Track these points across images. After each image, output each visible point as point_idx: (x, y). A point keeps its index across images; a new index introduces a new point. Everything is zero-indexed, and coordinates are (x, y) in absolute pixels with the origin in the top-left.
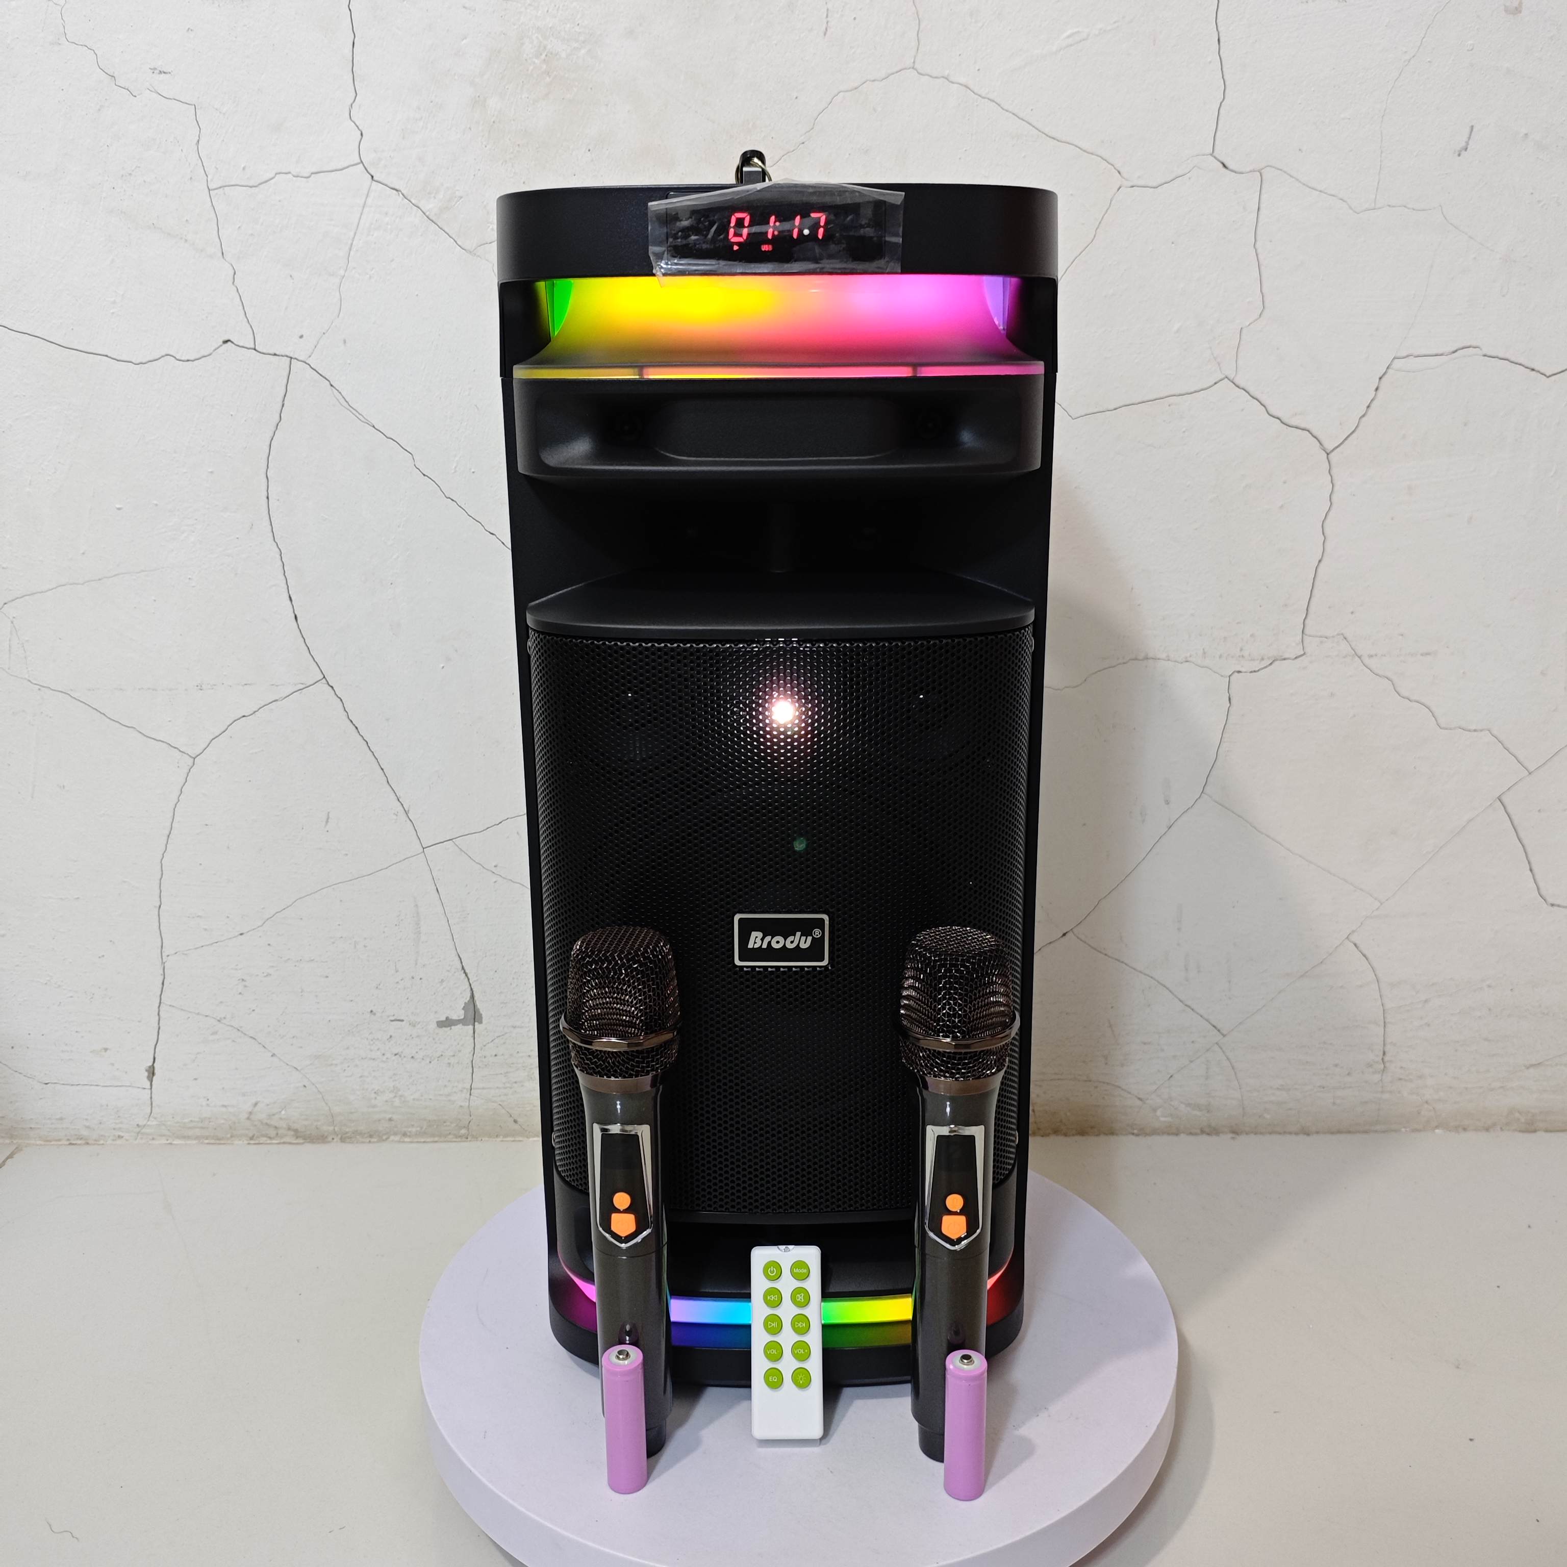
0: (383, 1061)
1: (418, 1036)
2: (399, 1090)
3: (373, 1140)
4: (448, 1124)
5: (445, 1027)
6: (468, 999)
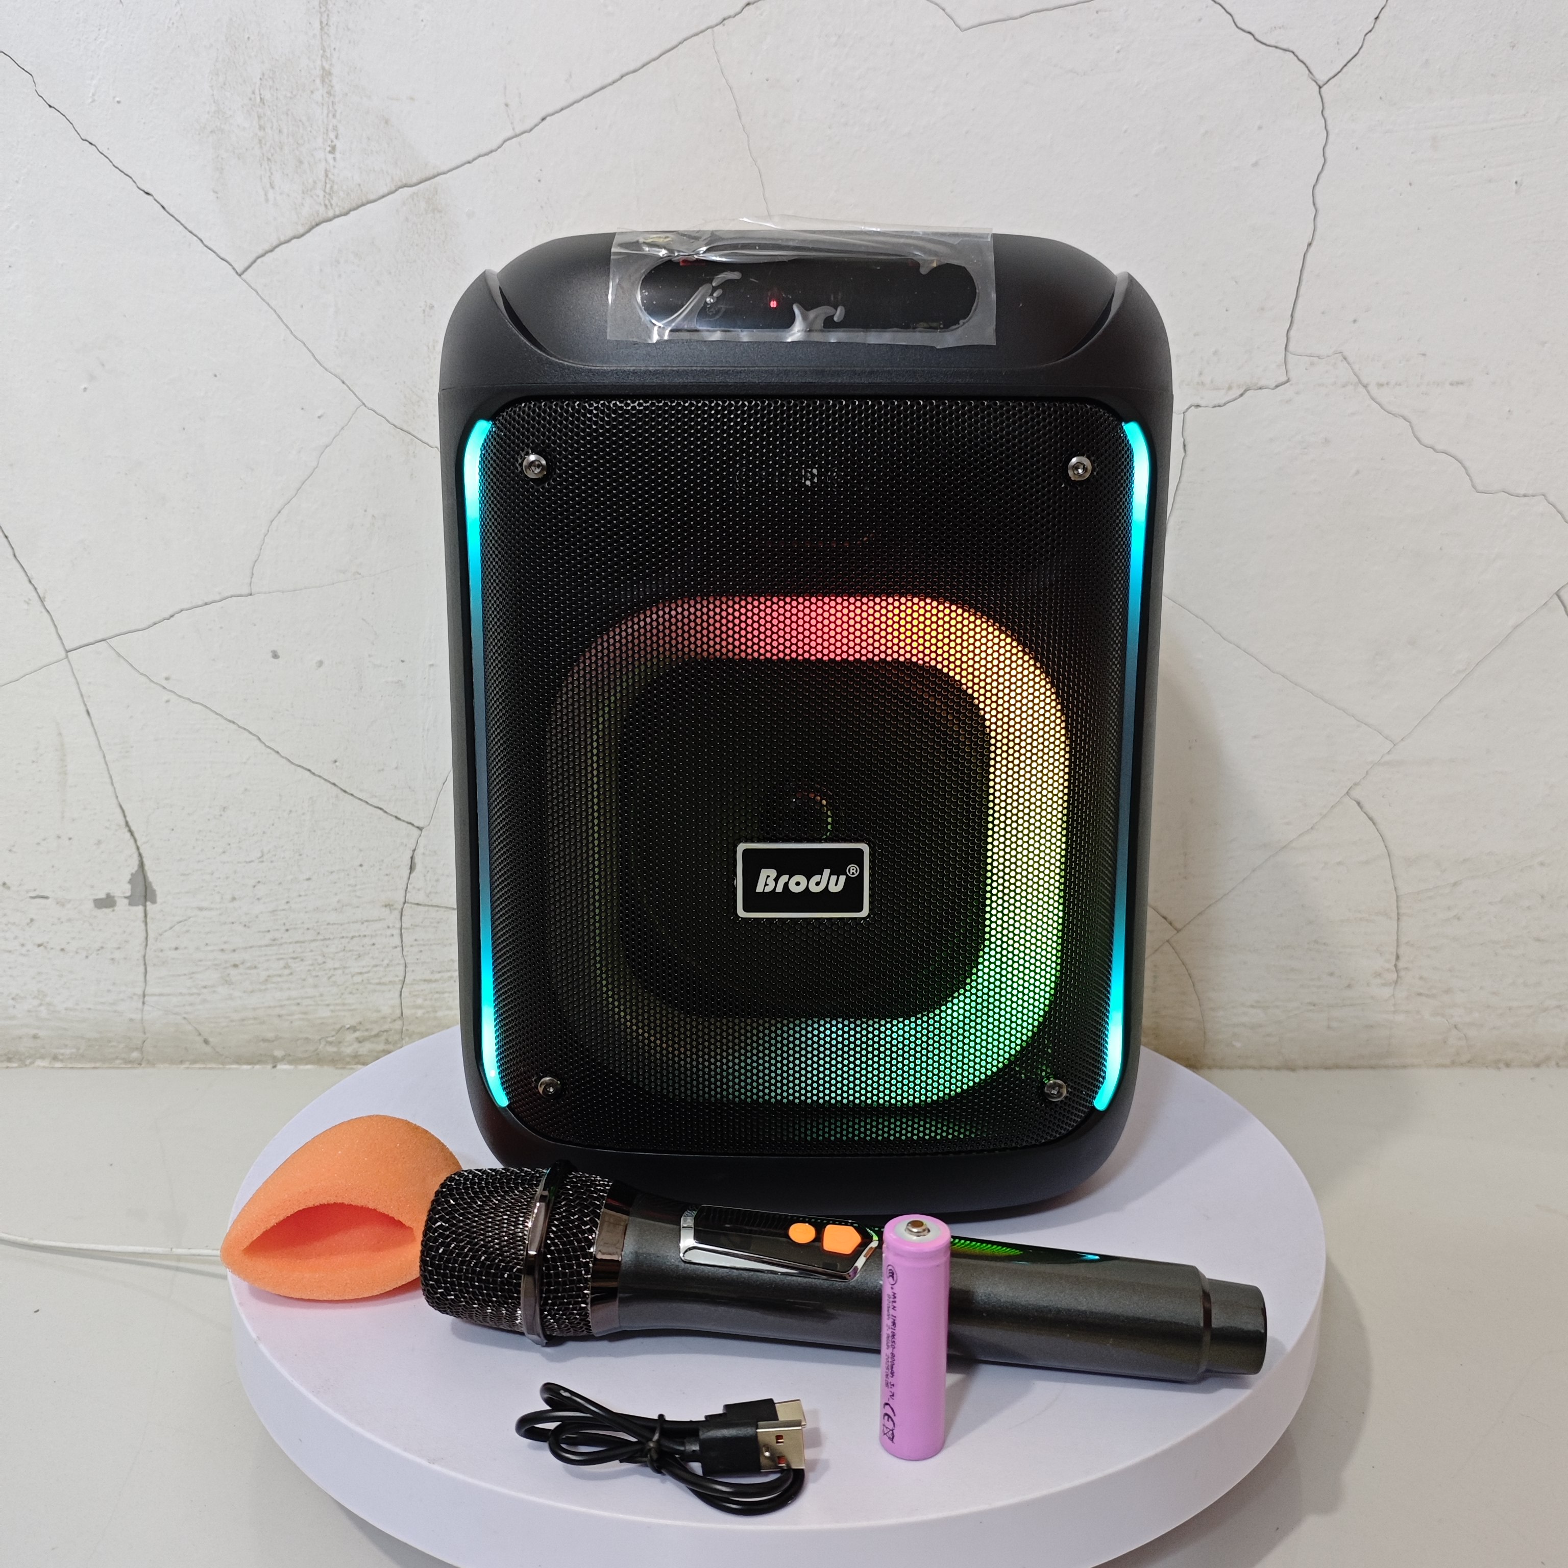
0: (22, 954)
1: (69, 920)
2: (45, 996)
4: (113, 1044)
5: (106, 907)
6: (136, 868)
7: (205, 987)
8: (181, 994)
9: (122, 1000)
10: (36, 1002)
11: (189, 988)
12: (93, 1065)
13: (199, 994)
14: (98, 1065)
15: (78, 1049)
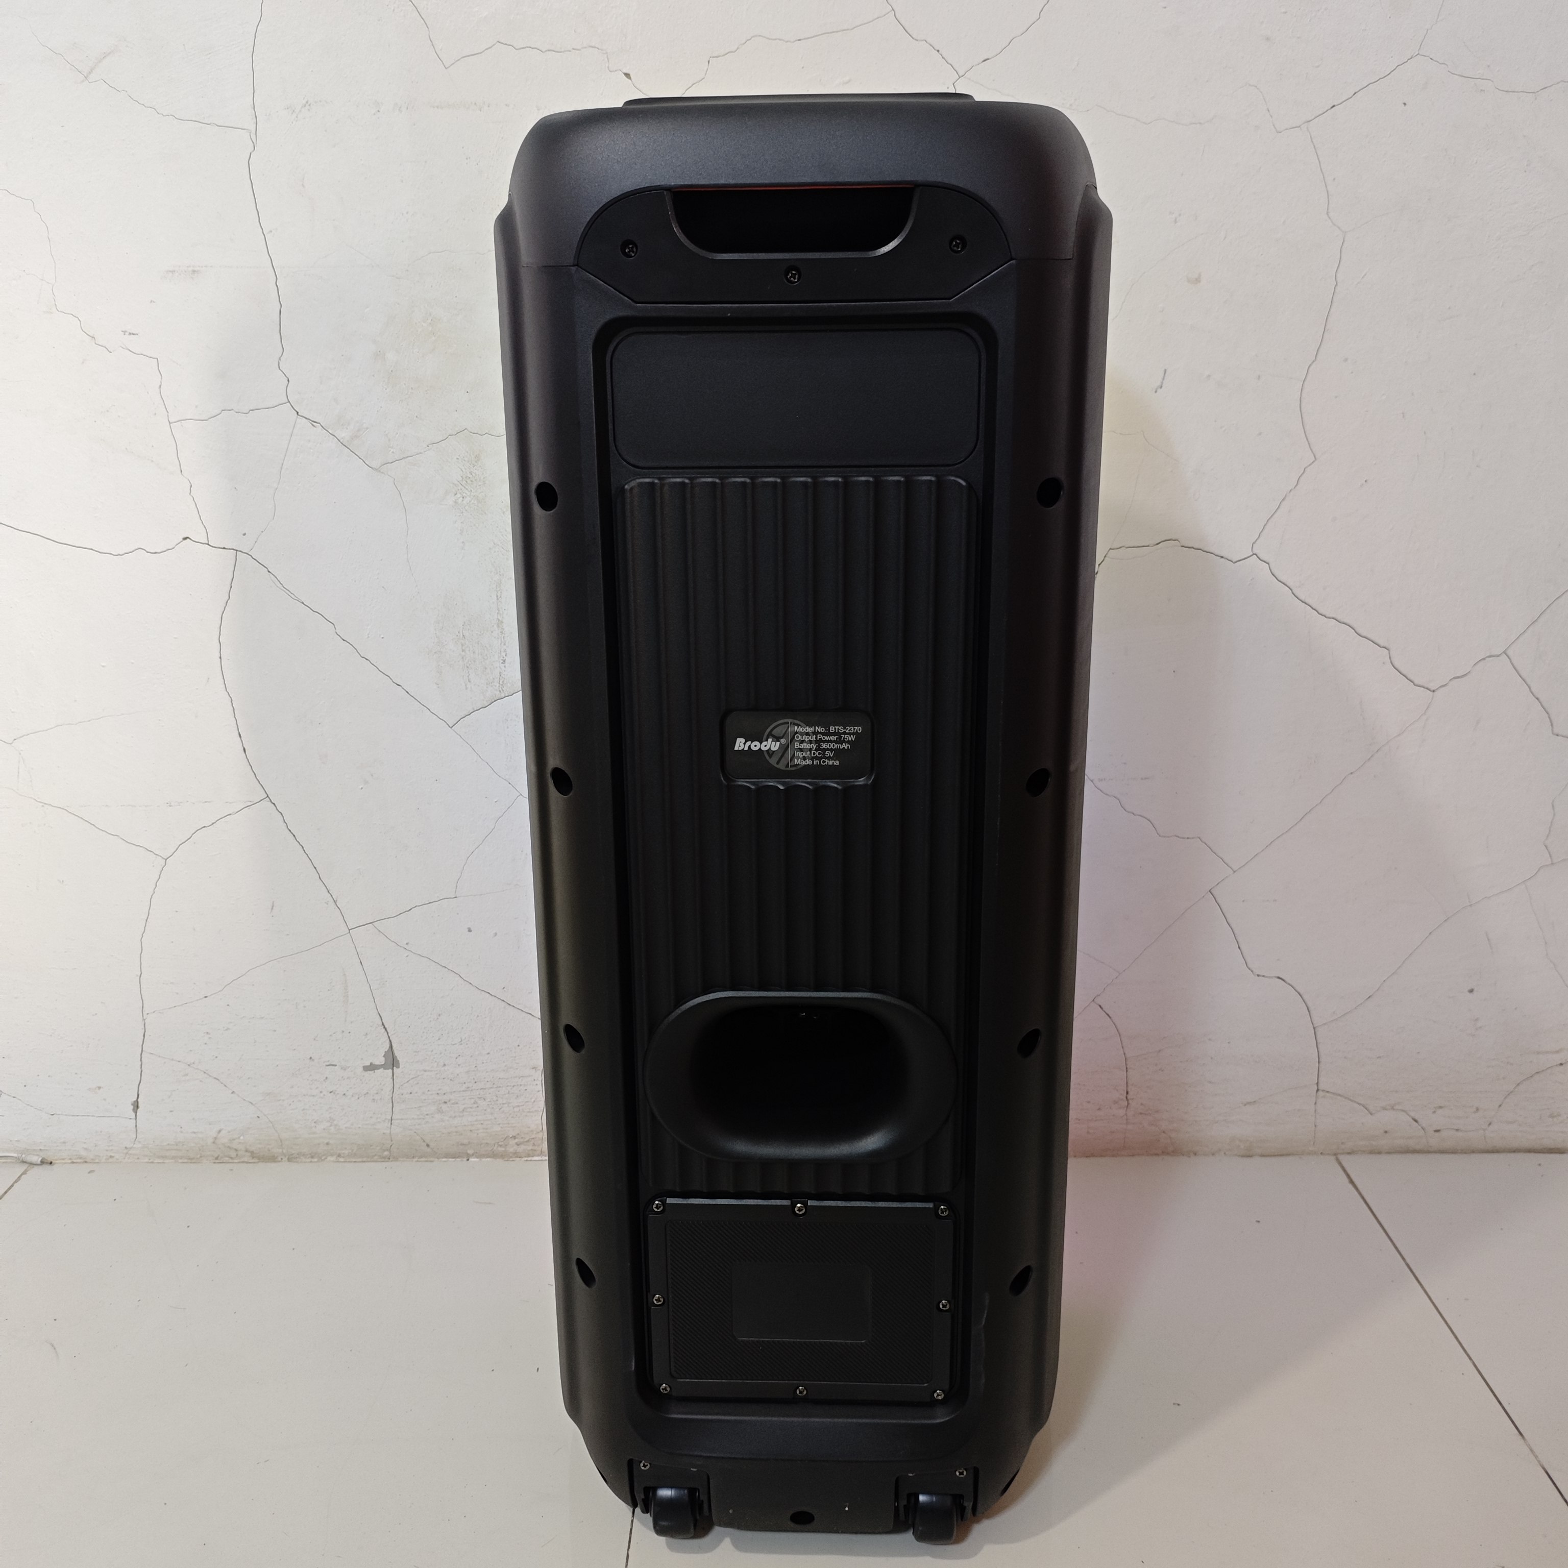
0: (322, 1098)
3: (313, 1160)
4: (374, 1147)
7: (427, 1115)
8: (413, 1118)
9: (379, 1122)
10: (328, 1124)
11: (418, 1115)
12: (361, 1160)
13: (424, 1119)
14: (365, 1159)
15: (353, 1150)
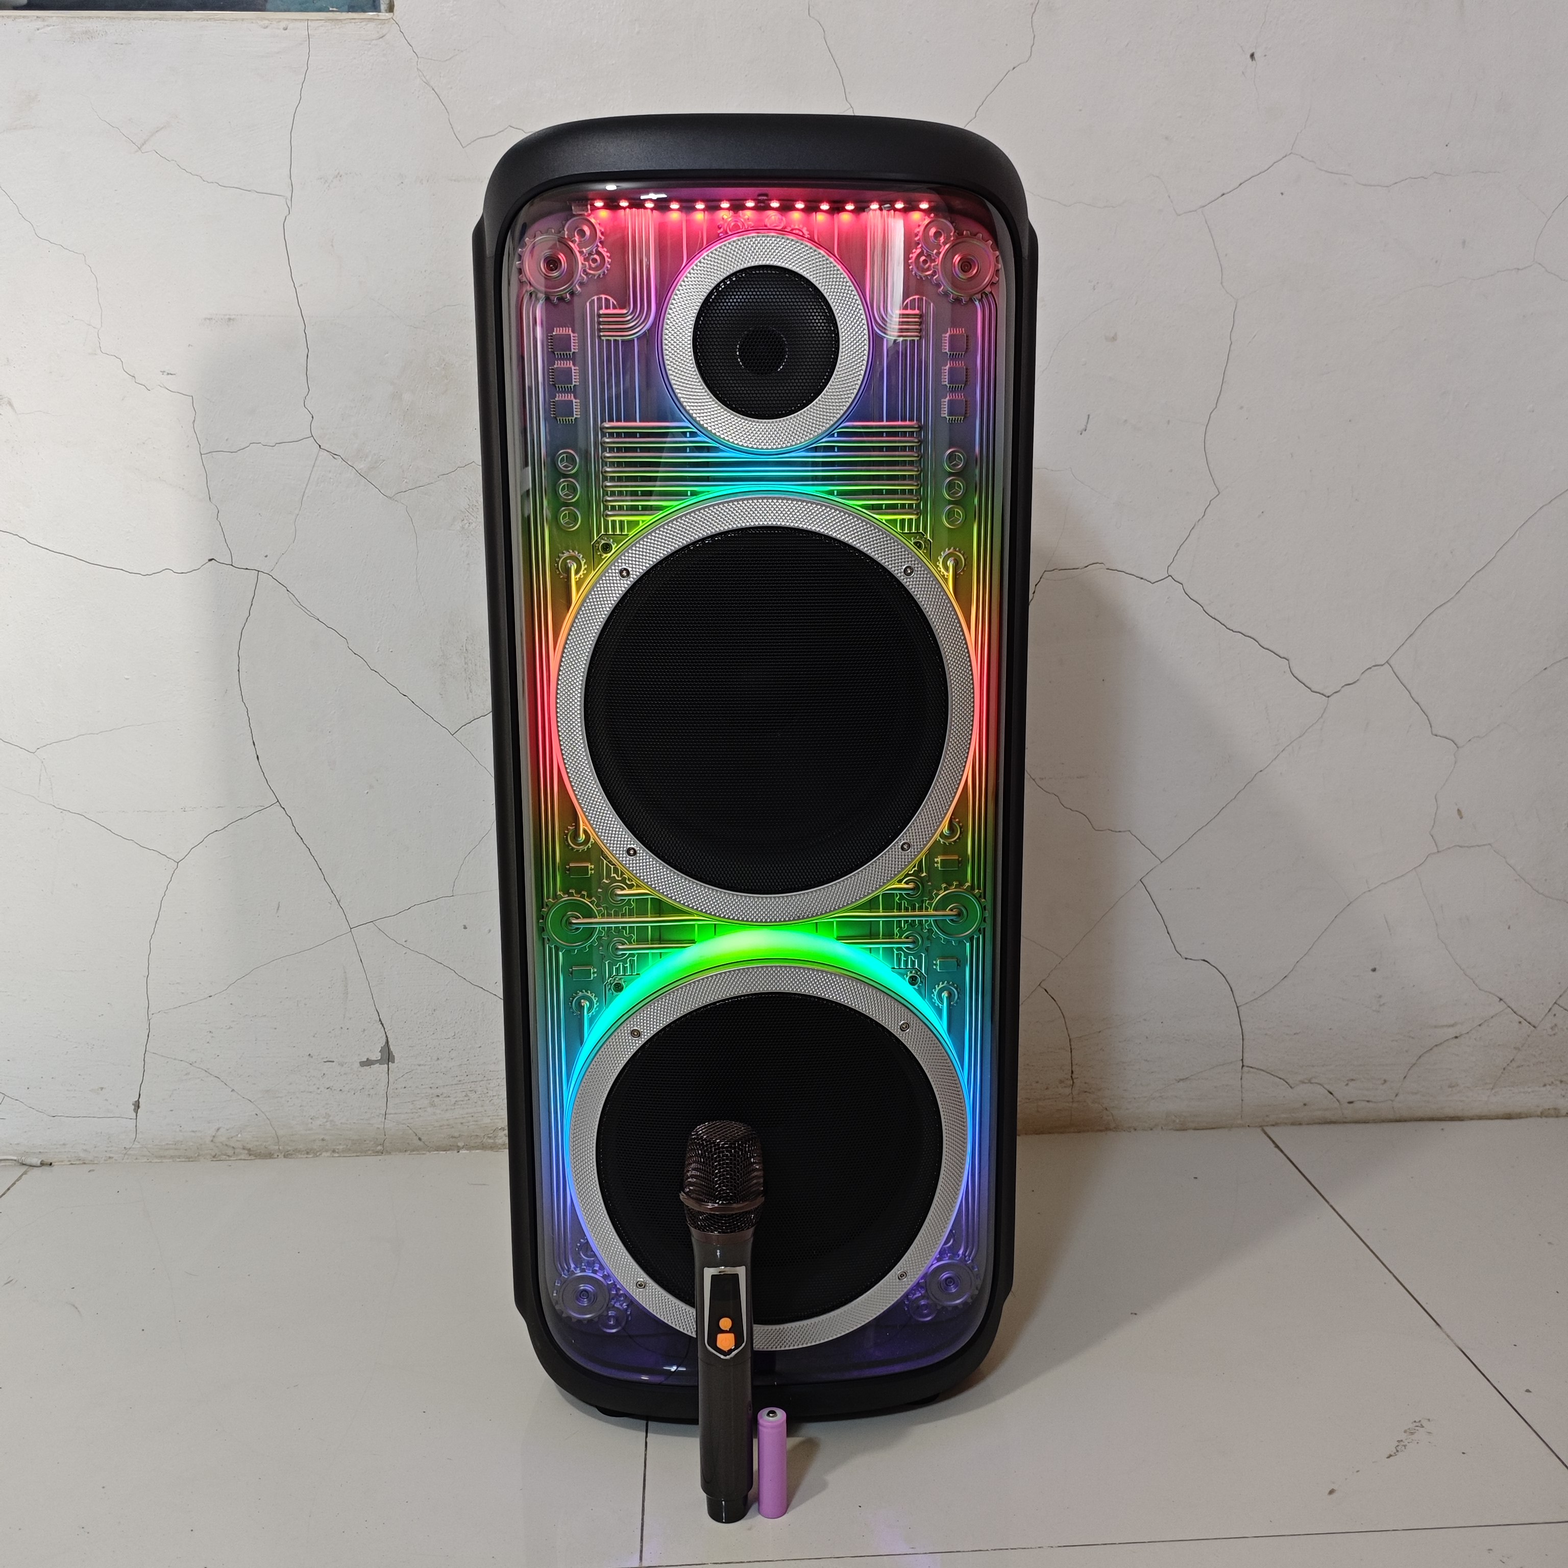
0: (319, 1094)
1: (345, 1074)
2: (330, 1116)
3: (308, 1156)
4: (368, 1142)
5: (366, 1066)
6: (384, 1044)
7: (420, 1109)
8: (407, 1113)
9: (373, 1117)
10: (324, 1120)
11: (411, 1109)
12: (355, 1154)
13: (417, 1113)
14: (358, 1154)
15: (347, 1145)
